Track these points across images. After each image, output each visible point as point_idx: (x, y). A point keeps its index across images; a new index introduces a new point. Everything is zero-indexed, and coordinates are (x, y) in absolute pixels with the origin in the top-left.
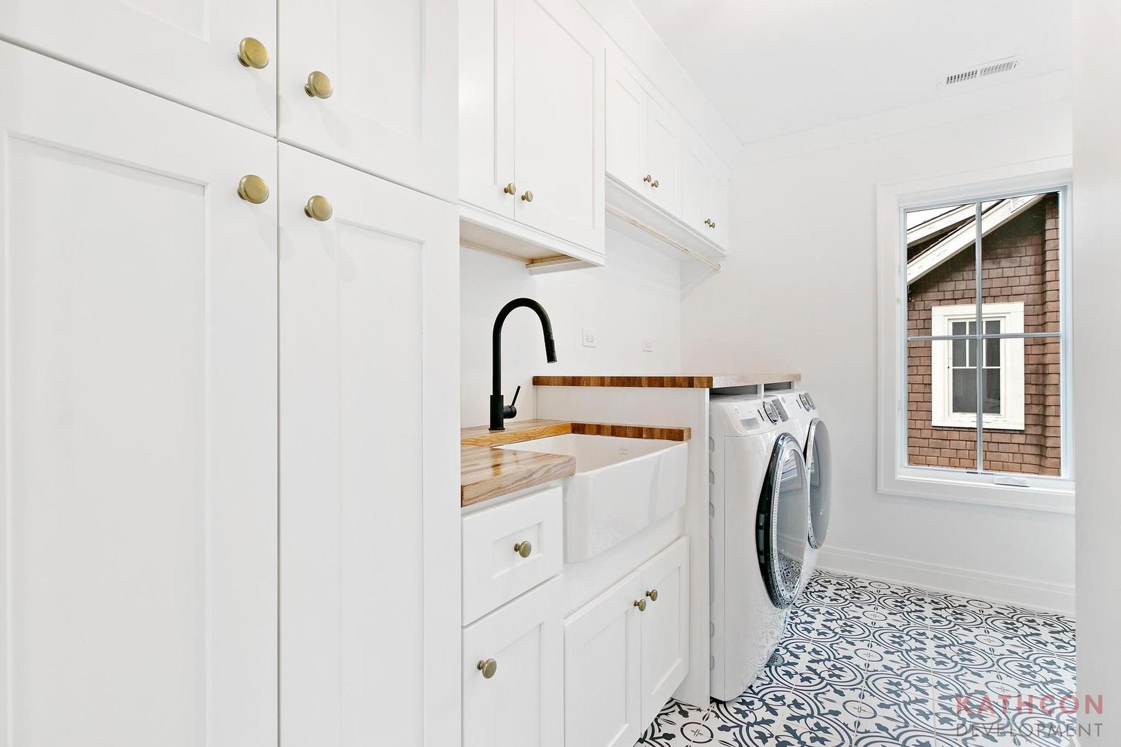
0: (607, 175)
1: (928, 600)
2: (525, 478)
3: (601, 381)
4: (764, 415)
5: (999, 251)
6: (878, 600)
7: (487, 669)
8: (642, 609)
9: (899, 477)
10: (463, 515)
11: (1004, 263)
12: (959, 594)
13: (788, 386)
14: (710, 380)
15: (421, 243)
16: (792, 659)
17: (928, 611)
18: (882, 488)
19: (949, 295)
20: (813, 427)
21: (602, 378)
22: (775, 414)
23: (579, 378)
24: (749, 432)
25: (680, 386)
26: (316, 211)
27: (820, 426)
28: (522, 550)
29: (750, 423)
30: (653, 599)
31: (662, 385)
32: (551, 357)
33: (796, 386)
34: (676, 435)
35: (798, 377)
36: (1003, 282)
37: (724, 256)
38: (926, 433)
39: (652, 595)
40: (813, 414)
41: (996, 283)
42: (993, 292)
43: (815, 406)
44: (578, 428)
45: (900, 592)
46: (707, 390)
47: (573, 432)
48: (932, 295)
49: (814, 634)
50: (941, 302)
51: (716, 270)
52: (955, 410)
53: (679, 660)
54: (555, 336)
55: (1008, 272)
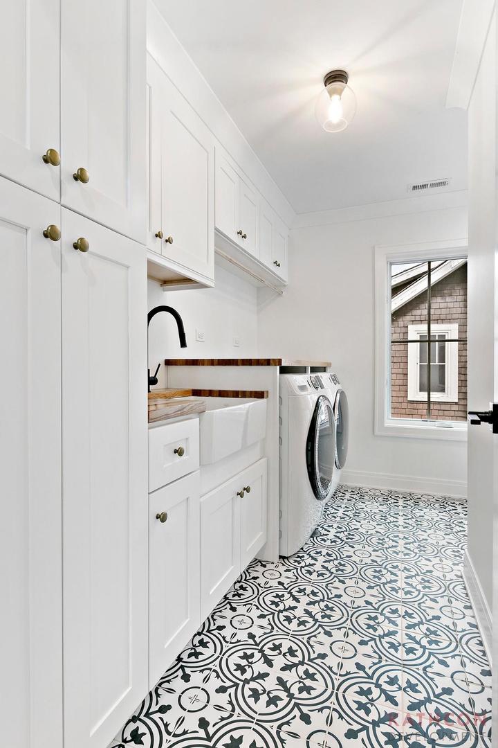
0: (216, 229)
1: (401, 496)
2: (180, 410)
3: (212, 362)
4: (311, 384)
5: (445, 291)
6: (374, 498)
7: (162, 518)
8: (242, 497)
9: (386, 425)
10: (149, 428)
11: (448, 299)
12: (417, 492)
13: (324, 369)
14: (280, 361)
15: (128, 267)
16: (326, 533)
17: (401, 502)
18: (377, 432)
19: (418, 318)
20: (338, 395)
21: (212, 360)
22: (317, 385)
23: (197, 360)
24: (303, 393)
25: (262, 365)
26: (80, 246)
27: (342, 394)
28: (179, 452)
29: (302, 388)
30: (248, 492)
31: (251, 365)
32: (183, 344)
33: (328, 370)
34: (260, 395)
35: (330, 365)
36: (447, 311)
37: (285, 286)
38: (404, 405)
39: (247, 490)
40: (338, 387)
41: (444, 311)
42: (442, 317)
43: (340, 381)
44: (197, 393)
45: (386, 494)
46: (278, 367)
47: (193, 395)
48: (408, 318)
49: (338, 519)
50: (413, 322)
51: (280, 294)
52: (420, 391)
53: (261, 533)
54: (186, 331)
55: (450, 305)
